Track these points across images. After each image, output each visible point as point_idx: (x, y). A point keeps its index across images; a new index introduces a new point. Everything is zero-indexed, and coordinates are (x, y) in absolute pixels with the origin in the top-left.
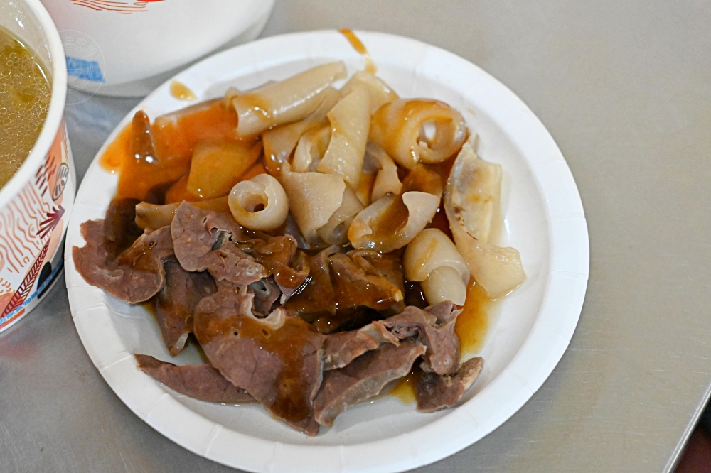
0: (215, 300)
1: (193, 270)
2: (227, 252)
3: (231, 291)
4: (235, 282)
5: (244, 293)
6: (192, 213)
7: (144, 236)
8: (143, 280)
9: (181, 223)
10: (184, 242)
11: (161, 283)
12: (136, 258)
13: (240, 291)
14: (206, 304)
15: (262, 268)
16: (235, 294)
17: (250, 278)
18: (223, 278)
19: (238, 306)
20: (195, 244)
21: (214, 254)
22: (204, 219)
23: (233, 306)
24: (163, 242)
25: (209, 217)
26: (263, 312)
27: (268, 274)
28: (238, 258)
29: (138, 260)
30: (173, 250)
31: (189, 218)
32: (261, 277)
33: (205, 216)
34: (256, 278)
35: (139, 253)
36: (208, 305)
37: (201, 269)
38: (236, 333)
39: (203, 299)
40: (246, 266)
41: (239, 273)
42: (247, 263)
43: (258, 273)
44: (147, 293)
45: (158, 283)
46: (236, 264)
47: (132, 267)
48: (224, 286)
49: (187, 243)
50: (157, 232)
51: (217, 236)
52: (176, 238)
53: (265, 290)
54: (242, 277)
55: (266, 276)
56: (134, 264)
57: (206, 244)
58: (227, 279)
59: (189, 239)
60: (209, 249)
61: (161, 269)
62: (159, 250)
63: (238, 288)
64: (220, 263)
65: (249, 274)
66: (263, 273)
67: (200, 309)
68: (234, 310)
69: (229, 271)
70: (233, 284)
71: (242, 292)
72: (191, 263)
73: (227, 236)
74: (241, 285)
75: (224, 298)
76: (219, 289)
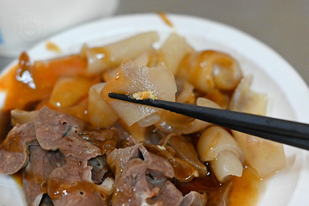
0: (64, 170)
1: (48, 148)
2: (74, 138)
3: (76, 164)
4: (78, 157)
5: (86, 166)
6: (50, 113)
7: (15, 128)
8: (13, 159)
9: (42, 119)
10: (43, 130)
11: (25, 160)
12: (9, 143)
13: (82, 164)
14: (57, 172)
15: (98, 149)
16: (78, 166)
17: (89, 155)
18: (70, 154)
19: (81, 174)
20: (51, 133)
21: (64, 139)
22: (58, 117)
23: (77, 173)
24: (28, 132)
25: (61, 116)
26: (97, 180)
27: (102, 153)
28: (81, 142)
29: (10, 145)
30: (35, 136)
31: (48, 116)
32: (97, 154)
33: (59, 115)
34: (93, 155)
35: (11, 139)
36: (59, 173)
37: (54, 148)
38: (82, 193)
39: (55, 169)
40: (87, 147)
41: (81, 152)
42: (87, 145)
43: (95, 152)
44: (15, 167)
45: (23, 160)
46: (80, 146)
47: (7, 150)
48: (70, 160)
49: (46, 131)
50: (25, 125)
51: (67, 128)
52: (38, 128)
53: (99, 165)
54: (83, 154)
55: (100, 154)
56: (8, 148)
57: (58, 133)
58: (73, 155)
59: (47, 129)
60: (60, 136)
61: (25, 149)
62: (25, 137)
63: (81, 162)
64: (69, 144)
65: (88, 152)
66: (98, 152)
67: (53, 176)
68: (79, 177)
69: (74, 150)
70: (77, 159)
71: (83, 165)
72: (48, 144)
73: (74, 129)
74: (83, 160)
75: (70, 168)
76: (67, 162)
